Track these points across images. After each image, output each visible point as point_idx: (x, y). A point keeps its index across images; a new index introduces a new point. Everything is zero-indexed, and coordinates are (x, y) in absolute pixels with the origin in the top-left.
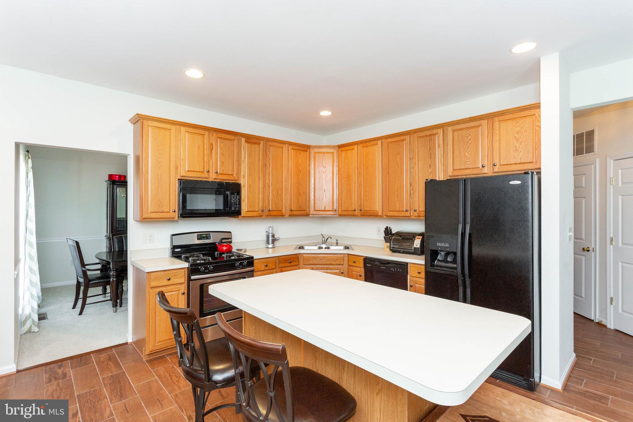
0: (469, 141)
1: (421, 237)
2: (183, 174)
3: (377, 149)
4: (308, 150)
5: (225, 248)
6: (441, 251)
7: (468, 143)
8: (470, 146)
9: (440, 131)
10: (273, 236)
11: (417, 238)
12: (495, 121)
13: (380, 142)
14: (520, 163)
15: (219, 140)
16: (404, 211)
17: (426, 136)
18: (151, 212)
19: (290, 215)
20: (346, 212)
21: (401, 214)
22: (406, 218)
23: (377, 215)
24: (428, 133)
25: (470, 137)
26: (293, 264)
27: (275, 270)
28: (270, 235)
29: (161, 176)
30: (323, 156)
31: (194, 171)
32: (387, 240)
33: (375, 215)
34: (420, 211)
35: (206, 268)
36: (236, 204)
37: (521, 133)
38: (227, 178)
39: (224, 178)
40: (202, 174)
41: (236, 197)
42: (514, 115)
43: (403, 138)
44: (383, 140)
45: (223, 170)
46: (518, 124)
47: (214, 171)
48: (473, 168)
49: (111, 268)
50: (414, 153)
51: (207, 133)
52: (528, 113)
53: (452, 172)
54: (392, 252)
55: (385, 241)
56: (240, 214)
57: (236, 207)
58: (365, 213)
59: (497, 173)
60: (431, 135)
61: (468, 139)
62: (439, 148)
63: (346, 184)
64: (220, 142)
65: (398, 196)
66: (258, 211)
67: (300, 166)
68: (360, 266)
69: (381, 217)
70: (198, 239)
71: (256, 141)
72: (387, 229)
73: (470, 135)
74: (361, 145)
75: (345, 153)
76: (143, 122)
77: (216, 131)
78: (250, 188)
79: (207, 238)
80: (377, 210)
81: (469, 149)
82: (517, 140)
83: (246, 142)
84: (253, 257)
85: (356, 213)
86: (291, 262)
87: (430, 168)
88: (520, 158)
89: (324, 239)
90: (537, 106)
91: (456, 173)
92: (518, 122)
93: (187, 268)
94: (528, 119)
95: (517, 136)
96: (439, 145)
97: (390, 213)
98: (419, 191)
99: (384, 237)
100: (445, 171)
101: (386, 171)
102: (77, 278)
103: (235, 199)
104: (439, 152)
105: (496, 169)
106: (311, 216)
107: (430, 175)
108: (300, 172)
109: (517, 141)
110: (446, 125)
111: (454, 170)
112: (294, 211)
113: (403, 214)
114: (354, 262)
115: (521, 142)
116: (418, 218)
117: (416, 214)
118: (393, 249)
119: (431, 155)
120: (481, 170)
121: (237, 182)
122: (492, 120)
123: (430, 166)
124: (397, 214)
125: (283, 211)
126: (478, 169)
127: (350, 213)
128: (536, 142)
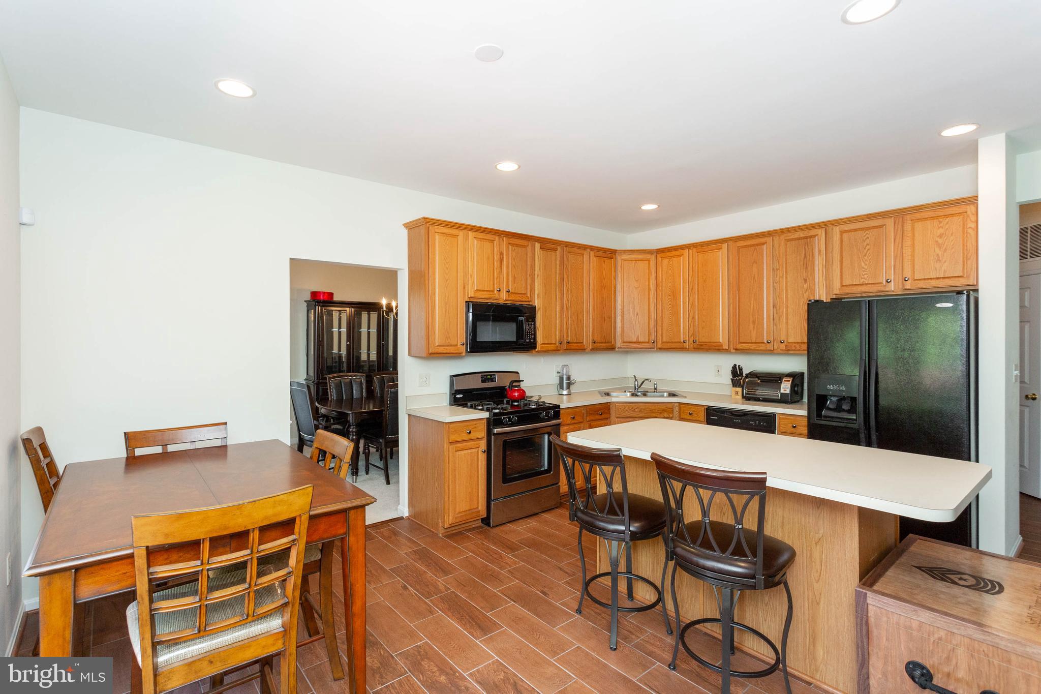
0: (866, 246)
1: (791, 379)
2: (471, 294)
3: (721, 256)
4: (614, 256)
5: (517, 394)
6: (831, 396)
7: (865, 249)
8: (868, 253)
9: (821, 233)
10: (569, 378)
11: (785, 381)
12: (907, 220)
13: (725, 246)
14: (944, 278)
15: (510, 247)
16: (764, 343)
17: (799, 239)
18: (437, 346)
19: (592, 349)
20: (669, 344)
21: (759, 347)
22: (767, 352)
23: (720, 348)
24: (802, 234)
25: (868, 241)
26: (603, 416)
27: (582, 425)
28: (565, 377)
29: (448, 297)
30: (635, 264)
31: (483, 291)
32: (735, 383)
33: (717, 348)
34: (789, 343)
35: (510, 420)
36: (531, 334)
37: (946, 238)
38: (520, 299)
39: (517, 299)
40: (491, 293)
41: (531, 324)
42: (935, 211)
43: (762, 240)
44: (729, 243)
45: (515, 289)
46: (941, 225)
47: (504, 289)
48: (871, 284)
49: (351, 422)
50: (781, 262)
51: (497, 238)
52: (957, 209)
53: (840, 289)
54: (746, 400)
55: (732, 385)
56: (535, 348)
57: (532, 338)
58: (702, 345)
59: (909, 291)
60: (806, 238)
61: (865, 244)
62: (819, 256)
63: (670, 304)
64: (512, 250)
65: (754, 322)
66: (555, 344)
67: (604, 279)
68: (699, 419)
69: (727, 351)
70: (483, 381)
71: (553, 246)
72: (734, 367)
73: (868, 238)
74: (694, 250)
75: (667, 260)
76: (429, 228)
77: (507, 235)
78: (546, 311)
79: (492, 380)
80: (721, 341)
81: (866, 258)
82: (940, 246)
83: (541, 248)
84: (559, 406)
85: (687, 345)
86: (601, 414)
87: (805, 282)
88: (945, 270)
89: (636, 383)
90: (973, 200)
91: (846, 290)
92: (940, 222)
93: (487, 418)
94: (955, 219)
95: (940, 241)
96: (820, 251)
97: (742, 346)
98: (787, 314)
99: (732, 379)
100: (829, 287)
101: (736, 287)
102: (300, 435)
103: (530, 328)
104: (819, 262)
105: (908, 285)
106: (617, 349)
107: (805, 293)
108: (605, 287)
109: (940, 248)
110: (831, 224)
111: (843, 286)
112: (598, 343)
113: (763, 347)
114: (690, 414)
115: (945, 248)
116: (785, 352)
117: (783, 346)
118: (747, 395)
119: (807, 264)
120: (885, 286)
121: (530, 304)
122: (901, 220)
123: (805, 281)
124: (753, 347)
125: (584, 344)
126: (880, 285)
127: (677, 345)
128: (968, 250)
